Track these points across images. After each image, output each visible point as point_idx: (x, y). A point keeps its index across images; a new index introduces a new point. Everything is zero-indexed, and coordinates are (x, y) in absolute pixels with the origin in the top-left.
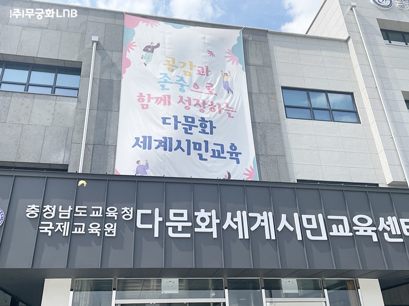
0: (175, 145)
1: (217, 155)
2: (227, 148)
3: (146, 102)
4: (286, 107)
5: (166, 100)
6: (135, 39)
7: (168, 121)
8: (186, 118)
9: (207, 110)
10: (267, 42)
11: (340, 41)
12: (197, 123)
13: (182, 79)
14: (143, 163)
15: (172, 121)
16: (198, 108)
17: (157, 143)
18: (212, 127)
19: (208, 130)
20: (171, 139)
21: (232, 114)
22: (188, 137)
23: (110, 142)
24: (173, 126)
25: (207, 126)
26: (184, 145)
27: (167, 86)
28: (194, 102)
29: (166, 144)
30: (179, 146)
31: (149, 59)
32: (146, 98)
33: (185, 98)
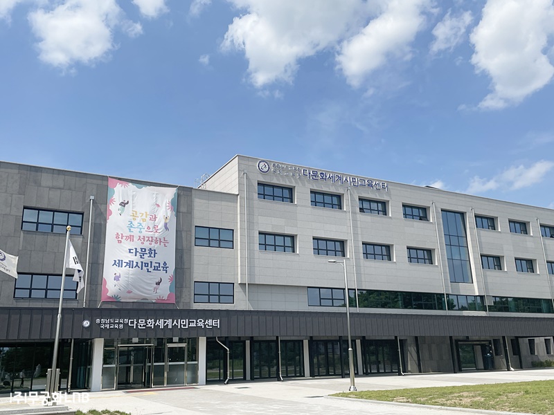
0: (135, 264)
1: (156, 269)
2: (162, 265)
3: (120, 239)
4: (196, 238)
5: (131, 238)
6: (114, 196)
7: (132, 251)
8: (142, 249)
9: (153, 243)
10: (191, 196)
11: (233, 195)
12: (147, 252)
13: (141, 224)
14: (118, 275)
15: (134, 251)
16: (149, 242)
17: (125, 264)
18: (155, 253)
19: (153, 255)
20: (133, 261)
21: (166, 244)
22: (142, 260)
23: (100, 262)
24: (134, 254)
25: (152, 252)
26: (140, 265)
27: (132, 229)
28: (146, 239)
29: (130, 264)
30: (137, 265)
31: (123, 211)
32: (120, 237)
33: (142, 237)
